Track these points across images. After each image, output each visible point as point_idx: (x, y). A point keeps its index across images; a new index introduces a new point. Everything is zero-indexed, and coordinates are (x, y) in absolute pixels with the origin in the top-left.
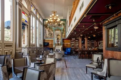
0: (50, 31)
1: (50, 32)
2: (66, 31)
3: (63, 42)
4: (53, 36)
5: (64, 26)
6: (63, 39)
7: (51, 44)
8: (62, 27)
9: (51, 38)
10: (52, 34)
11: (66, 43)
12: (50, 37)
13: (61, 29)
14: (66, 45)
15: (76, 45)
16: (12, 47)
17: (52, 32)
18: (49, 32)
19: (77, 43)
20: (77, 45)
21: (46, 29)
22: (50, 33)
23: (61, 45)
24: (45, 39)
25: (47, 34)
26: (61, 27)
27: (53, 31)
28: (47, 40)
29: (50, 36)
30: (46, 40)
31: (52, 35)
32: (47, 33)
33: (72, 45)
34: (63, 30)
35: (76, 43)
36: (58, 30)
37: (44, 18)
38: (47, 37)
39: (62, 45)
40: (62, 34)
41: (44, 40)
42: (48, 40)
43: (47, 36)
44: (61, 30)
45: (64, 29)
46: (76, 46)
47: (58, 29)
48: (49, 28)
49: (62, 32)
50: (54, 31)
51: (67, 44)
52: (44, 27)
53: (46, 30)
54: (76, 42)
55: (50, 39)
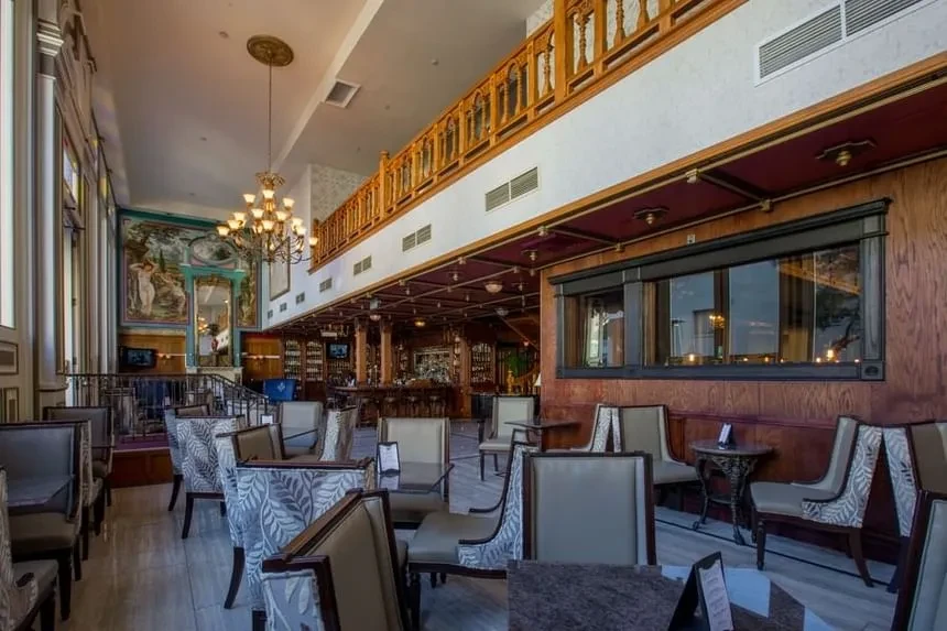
0: (166, 284)
1: (165, 289)
2: (258, 290)
3: (244, 348)
4: (184, 313)
5: (248, 266)
6: (242, 333)
7: (168, 357)
8: (236, 267)
9: (170, 322)
10: (176, 302)
11: (261, 357)
12: (167, 318)
13: (231, 277)
14: (256, 367)
15: (308, 366)
16: (14, 370)
17: (179, 292)
18: (156, 289)
19: (313, 357)
20: (313, 366)
21: (132, 266)
22: (165, 296)
23: (233, 364)
24: (128, 328)
25: (145, 303)
26: (232, 266)
27: (182, 286)
28: (143, 332)
29: (161, 313)
30: (133, 332)
31: (180, 309)
32: (147, 293)
33: (292, 363)
34: (245, 285)
35: (308, 357)
36: (216, 280)
37: (126, 203)
38: (143, 319)
39: (238, 362)
40: (241, 304)
41: (122, 336)
42: (152, 338)
43: (143, 311)
44: (232, 285)
45: (248, 279)
46: (309, 370)
47: (213, 276)
48: (156, 266)
49: (237, 295)
50: (188, 284)
51: (264, 359)
52: (126, 256)
53: (134, 277)
54: (308, 349)
55: (165, 332)
